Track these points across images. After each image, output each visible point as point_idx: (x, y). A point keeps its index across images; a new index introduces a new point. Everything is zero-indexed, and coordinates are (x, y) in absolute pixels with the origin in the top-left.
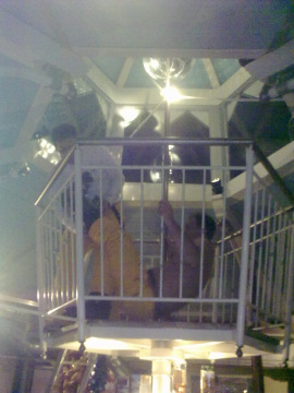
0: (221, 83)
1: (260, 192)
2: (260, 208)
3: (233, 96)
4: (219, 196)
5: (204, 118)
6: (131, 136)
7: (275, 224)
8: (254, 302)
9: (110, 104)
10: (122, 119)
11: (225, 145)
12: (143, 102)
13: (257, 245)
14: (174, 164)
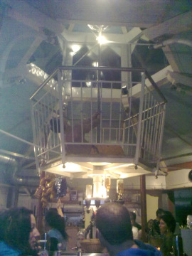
0: (128, 31)
1: (148, 94)
2: (147, 102)
3: (132, 42)
4: (126, 95)
5: (118, 51)
7: (154, 111)
8: (143, 146)
9: (65, 42)
10: (71, 51)
11: (129, 71)
13: (145, 122)
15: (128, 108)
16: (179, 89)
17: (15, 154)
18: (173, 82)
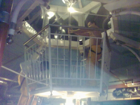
0: (83, 7)
3: (87, 12)
4: (82, 45)
5: (77, 19)
6: (53, 23)
10: (48, 16)
12: (56, 11)
14: (63, 33)
15: (83, 54)
16: (118, 44)
17: (6, 79)
18: (114, 39)
